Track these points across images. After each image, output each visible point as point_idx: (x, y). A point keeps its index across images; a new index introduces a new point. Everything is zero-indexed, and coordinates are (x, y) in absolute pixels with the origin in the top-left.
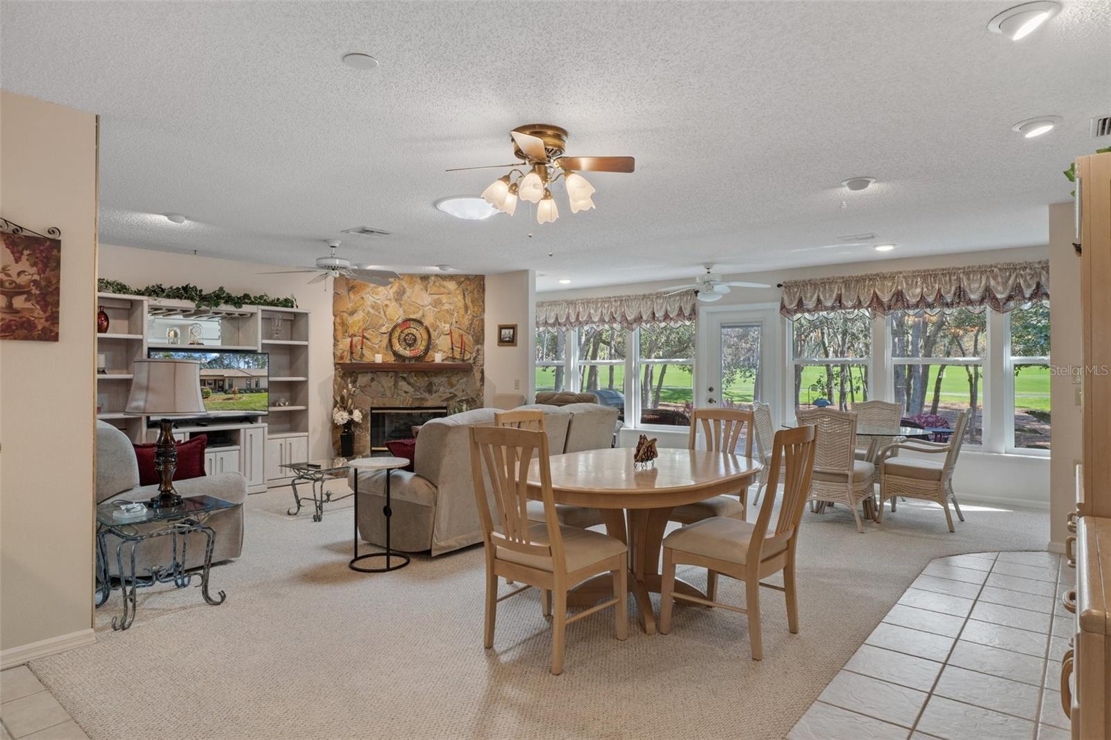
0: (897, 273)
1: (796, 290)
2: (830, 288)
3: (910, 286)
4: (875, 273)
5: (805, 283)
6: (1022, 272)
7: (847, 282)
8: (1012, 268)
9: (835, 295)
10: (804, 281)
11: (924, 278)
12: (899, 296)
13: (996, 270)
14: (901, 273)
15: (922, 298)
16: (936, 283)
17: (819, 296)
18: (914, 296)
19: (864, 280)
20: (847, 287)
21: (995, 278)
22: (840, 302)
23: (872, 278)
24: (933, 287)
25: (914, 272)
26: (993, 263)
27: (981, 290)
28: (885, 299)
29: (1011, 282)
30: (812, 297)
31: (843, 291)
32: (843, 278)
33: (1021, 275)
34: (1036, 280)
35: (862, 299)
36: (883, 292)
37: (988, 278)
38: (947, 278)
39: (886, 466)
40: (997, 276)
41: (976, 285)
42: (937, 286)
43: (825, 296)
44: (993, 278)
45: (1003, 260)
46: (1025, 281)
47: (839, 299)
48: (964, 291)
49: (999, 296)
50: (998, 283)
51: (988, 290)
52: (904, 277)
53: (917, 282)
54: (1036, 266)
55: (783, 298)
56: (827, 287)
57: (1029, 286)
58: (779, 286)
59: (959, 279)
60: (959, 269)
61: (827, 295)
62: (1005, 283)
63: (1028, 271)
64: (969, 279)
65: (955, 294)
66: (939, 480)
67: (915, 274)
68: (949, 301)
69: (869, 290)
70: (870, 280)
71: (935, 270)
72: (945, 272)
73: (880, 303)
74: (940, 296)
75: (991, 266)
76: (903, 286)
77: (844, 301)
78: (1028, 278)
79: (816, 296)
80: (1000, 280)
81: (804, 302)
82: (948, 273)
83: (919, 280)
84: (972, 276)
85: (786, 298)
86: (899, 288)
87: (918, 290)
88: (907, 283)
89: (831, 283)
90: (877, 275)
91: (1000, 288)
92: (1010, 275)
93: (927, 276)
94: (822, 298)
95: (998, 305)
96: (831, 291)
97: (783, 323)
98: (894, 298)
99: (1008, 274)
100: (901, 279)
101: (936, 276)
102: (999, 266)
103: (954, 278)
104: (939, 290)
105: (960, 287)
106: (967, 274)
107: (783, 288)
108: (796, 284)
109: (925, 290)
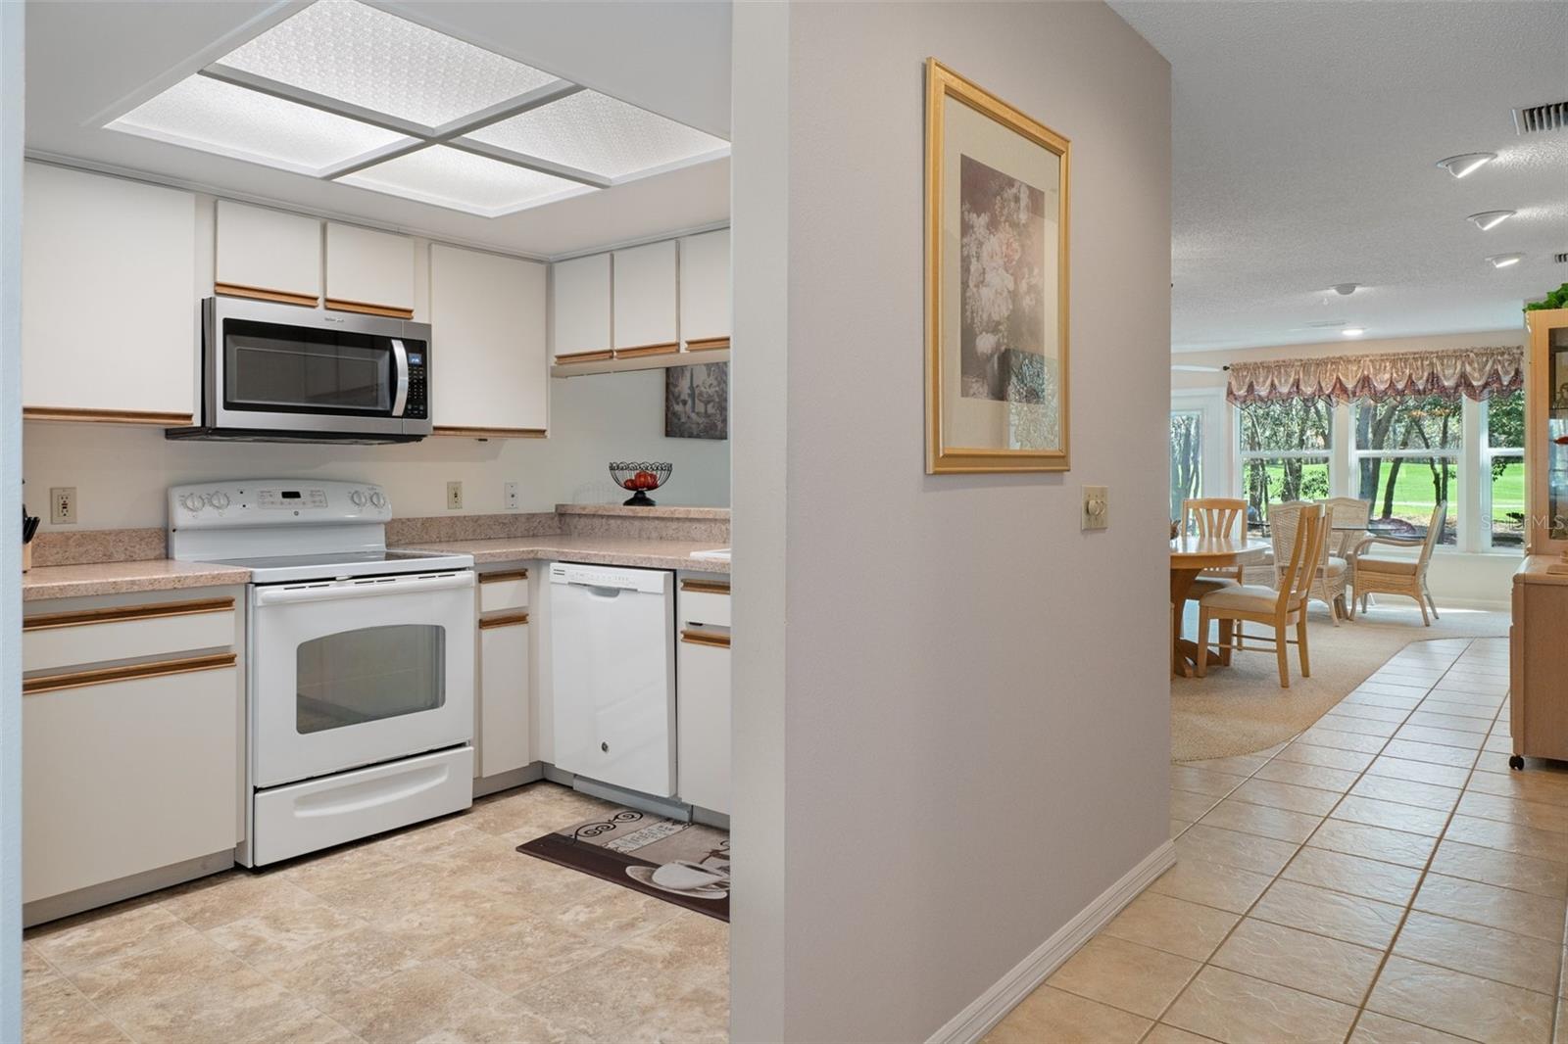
0: (1362, 356)
1: (1245, 373)
2: (1286, 371)
3: (1377, 371)
4: (1337, 355)
5: (1256, 367)
6: (1499, 358)
7: (1305, 365)
8: (1490, 353)
9: (1292, 380)
10: (1256, 363)
11: (1394, 362)
12: (1365, 381)
13: (1472, 355)
14: (1367, 356)
15: (1392, 384)
16: (1406, 368)
17: (1273, 381)
18: (1382, 382)
19: (1326, 364)
20: (1307, 372)
21: (1470, 364)
22: (1298, 387)
23: (1335, 361)
24: (1403, 373)
25: (1382, 355)
26: (1469, 347)
27: (1456, 377)
28: (1350, 386)
29: (1488, 368)
30: (1264, 382)
31: (1301, 376)
32: (1301, 360)
33: (1499, 361)
34: (1514, 366)
35: (1323, 385)
36: (1346, 377)
37: (1463, 362)
38: (1419, 363)
39: (1359, 562)
40: (1473, 361)
41: (1451, 371)
42: (1407, 372)
43: (1280, 381)
44: (1469, 363)
45: (1479, 344)
46: (1503, 367)
47: (1297, 384)
48: (1438, 377)
49: (1475, 383)
50: (1474, 369)
51: (1464, 376)
52: (1371, 361)
53: (1385, 367)
54: (1515, 351)
55: (1230, 383)
56: (1282, 371)
57: (1507, 373)
58: (1225, 368)
59: (1432, 364)
60: (1432, 353)
61: (1283, 380)
62: (1481, 370)
63: (1506, 356)
64: (1442, 365)
65: (1427, 380)
66: (1414, 575)
67: (1383, 358)
68: (1421, 387)
69: (1331, 375)
70: (1332, 363)
71: (1406, 354)
72: (1417, 356)
73: (1344, 390)
74: (1411, 382)
75: (1467, 351)
76: (1370, 371)
77: (1302, 387)
78: (1506, 364)
79: (1269, 382)
80: (1476, 365)
81: (1256, 387)
82: (1420, 357)
83: (1388, 364)
84: (1445, 361)
85: (1234, 383)
86: (1366, 373)
87: (1387, 376)
88: (1374, 368)
89: (1286, 366)
90: (1341, 358)
91: (1476, 375)
92: (1487, 361)
93: (1396, 360)
94: (1276, 382)
95: (1474, 393)
96: (1288, 375)
97: (1230, 411)
98: (1360, 385)
99: (1484, 359)
100: (1368, 362)
101: (1406, 360)
102: (1475, 351)
103: (1426, 363)
104: (1410, 376)
105: (1433, 373)
106: (1440, 358)
107: (1229, 371)
108: (1245, 367)
109: (1395, 375)
